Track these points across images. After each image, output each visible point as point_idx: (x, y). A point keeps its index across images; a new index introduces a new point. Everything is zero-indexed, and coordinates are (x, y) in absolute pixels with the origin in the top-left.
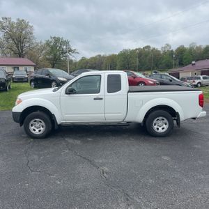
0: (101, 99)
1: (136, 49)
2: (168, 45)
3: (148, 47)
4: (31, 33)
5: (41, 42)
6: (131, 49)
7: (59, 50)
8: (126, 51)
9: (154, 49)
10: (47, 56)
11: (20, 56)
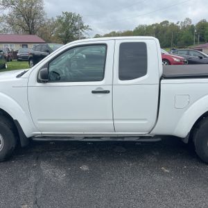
0: (107, 92)
1: (153, 25)
2: (188, 19)
3: (166, 22)
4: (41, 8)
5: (53, 19)
6: (148, 25)
7: (71, 27)
8: (142, 26)
9: (173, 24)
10: (60, 34)
11: (30, 34)
